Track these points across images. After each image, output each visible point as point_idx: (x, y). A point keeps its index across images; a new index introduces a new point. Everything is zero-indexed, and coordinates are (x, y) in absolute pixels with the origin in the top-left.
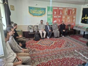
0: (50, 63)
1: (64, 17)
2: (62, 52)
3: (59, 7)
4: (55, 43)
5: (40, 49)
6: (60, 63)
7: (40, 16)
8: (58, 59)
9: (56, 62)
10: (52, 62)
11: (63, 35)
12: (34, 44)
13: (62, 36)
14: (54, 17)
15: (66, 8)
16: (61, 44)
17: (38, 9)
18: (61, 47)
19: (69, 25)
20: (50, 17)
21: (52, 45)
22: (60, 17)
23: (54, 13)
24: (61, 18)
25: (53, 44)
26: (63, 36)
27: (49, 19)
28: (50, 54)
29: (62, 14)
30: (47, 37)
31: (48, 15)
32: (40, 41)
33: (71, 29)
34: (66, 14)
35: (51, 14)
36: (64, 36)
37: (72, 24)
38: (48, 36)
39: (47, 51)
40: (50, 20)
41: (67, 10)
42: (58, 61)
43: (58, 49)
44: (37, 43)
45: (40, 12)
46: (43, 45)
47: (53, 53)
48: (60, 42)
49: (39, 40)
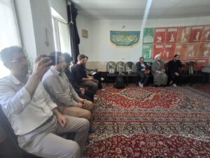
0: (139, 140)
1: (179, 47)
2: (171, 119)
3: (168, 28)
4: (155, 97)
5: (122, 105)
6: (166, 150)
7: (129, 45)
8: (160, 136)
9: (152, 144)
10: (144, 140)
11: (174, 83)
12: (113, 94)
13: (172, 84)
14: (157, 47)
15: (185, 27)
16: (170, 101)
17: (127, 34)
18: (169, 107)
19: (192, 64)
20: (147, 47)
21: (148, 100)
22: (170, 46)
23: (156, 40)
24: (172, 50)
25: (150, 98)
26: (175, 85)
27: (145, 51)
28: (141, 119)
29: (175, 40)
30: (140, 83)
31: (144, 43)
32: (125, 90)
33: (194, 72)
34: (185, 40)
35: (150, 42)
36: (177, 85)
37: (199, 61)
38: (142, 83)
39: (136, 111)
40: (148, 52)
41: (187, 33)
42: (161, 143)
43: (162, 110)
44: (119, 93)
45: (130, 39)
46: (129, 98)
47: (148, 118)
48: (167, 97)
49: (124, 88)
